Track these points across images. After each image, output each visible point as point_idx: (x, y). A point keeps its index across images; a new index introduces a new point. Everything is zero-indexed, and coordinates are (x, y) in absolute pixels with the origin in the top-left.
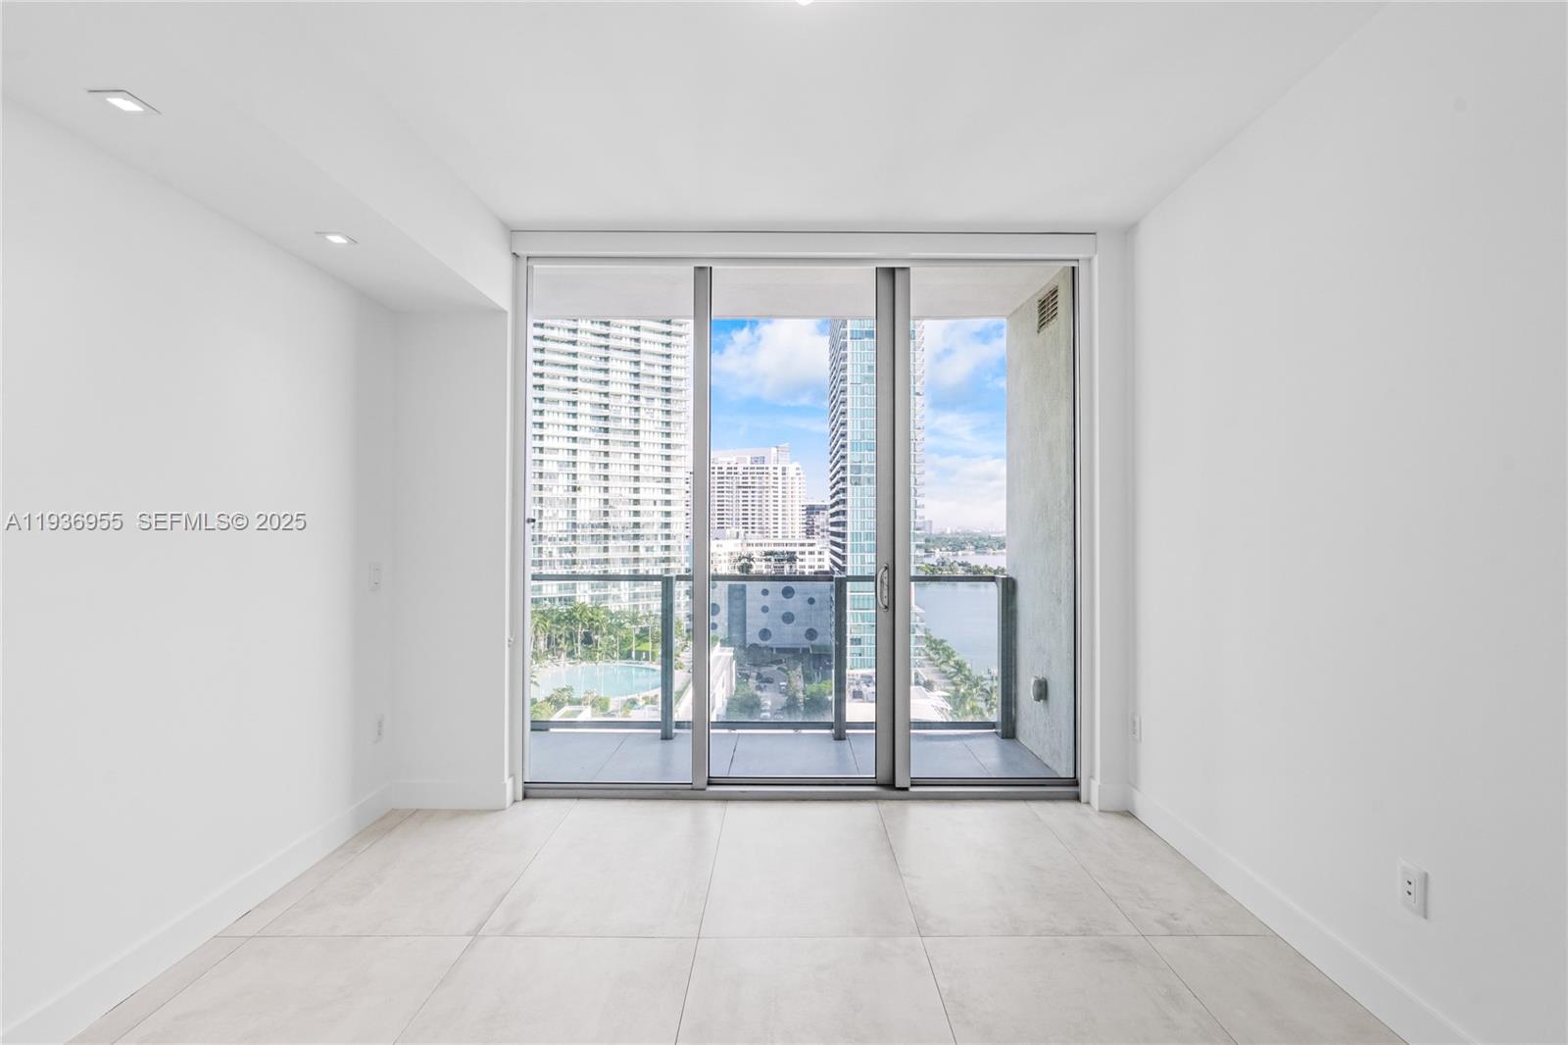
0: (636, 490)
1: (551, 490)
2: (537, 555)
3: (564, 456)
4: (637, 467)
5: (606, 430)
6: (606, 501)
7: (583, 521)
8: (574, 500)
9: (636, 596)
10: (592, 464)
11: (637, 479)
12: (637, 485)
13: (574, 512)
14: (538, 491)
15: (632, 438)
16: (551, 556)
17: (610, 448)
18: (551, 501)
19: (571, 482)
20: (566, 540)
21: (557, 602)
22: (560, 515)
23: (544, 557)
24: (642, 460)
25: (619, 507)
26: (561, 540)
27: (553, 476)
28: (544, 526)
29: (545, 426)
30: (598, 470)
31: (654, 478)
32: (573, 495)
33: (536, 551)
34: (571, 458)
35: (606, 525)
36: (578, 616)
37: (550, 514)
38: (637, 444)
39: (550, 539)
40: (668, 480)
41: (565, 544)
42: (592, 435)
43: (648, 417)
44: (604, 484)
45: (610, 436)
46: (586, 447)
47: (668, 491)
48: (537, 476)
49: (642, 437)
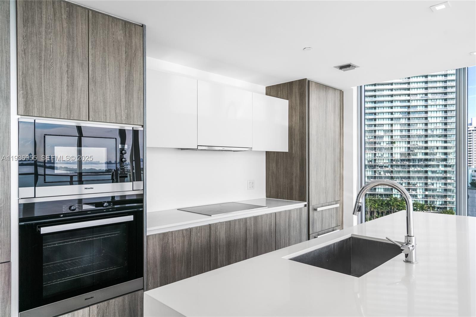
0: (426, 142)
1: (380, 143)
2: (373, 174)
3: (386, 128)
4: (426, 130)
5: (409, 113)
6: (409, 148)
7: (396, 158)
8: (392, 148)
9: (426, 196)
10: (401, 131)
11: (426, 136)
12: (426, 139)
13: (392, 154)
14: (374, 145)
15: (424, 115)
16: (380, 175)
17: (411, 122)
18: (380, 149)
19: (390, 140)
20: (387, 167)
21: (384, 196)
22: (385, 156)
23: (377, 175)
24: (429, 126)
25: (416, 151)
26: (385, 167)
27: (382, 137)
28: (377, 162)
29: (377, 114)
30: (404, 133)
31: (437, 135)
32: (390, 146)
33: (373, 172)
34: (390, 128)
35: (409, 160)
36: (391, 204)
37: (380, 155)
38: (426, 118)
39: (380, 167)
40: (446, 136)
41: (387, 169)
42: (401, 116)
43: (433, 103)
44: (407, 140)
45: (411, 116)
46: (398, 122)
47: (446, 142)
48: (373, 137)
49: (429, 114)
